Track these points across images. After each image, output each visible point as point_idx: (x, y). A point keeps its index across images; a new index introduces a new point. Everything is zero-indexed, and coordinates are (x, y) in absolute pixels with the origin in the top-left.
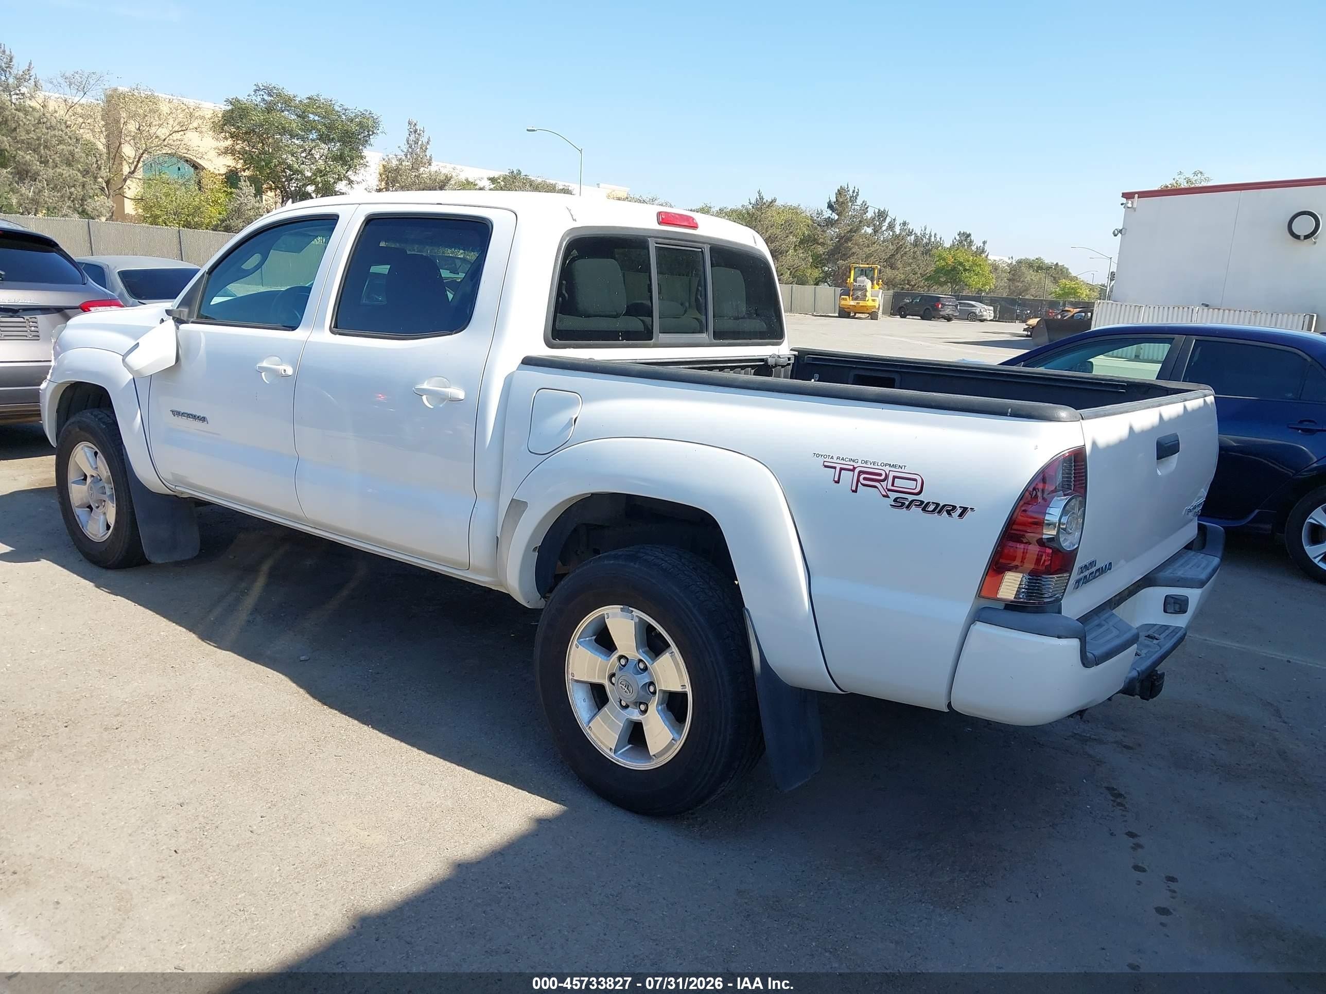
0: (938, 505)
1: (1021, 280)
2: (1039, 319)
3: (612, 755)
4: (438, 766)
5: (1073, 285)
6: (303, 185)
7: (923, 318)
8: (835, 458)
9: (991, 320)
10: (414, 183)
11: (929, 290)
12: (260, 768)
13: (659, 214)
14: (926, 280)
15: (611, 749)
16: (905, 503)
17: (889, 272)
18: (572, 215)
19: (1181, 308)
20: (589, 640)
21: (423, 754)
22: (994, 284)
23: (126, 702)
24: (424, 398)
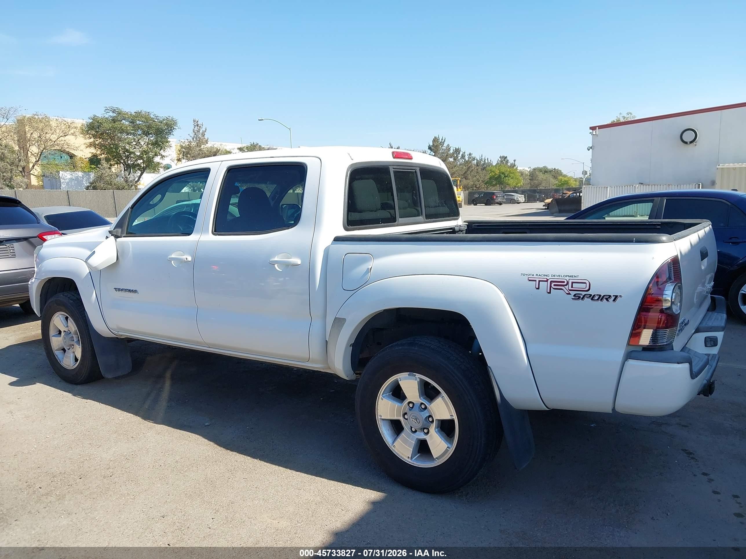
0: (600, 296)
1: (537, 179)
2: (552, 199)
3: (410, 460)
4: (305, 478)
5: (566, 179)
6: (136, 161)
7: (486, 205)
8: (535, 275)
9: (523, 203)
10: (199, 154)
11: (487, 189)
12: (202, 490)
13: (393, 153)
14: (486, 184)
15: (408, 457)
16: (580, 297)
17: (465, 182)
18: (351, 157)
19: (629, 186)
20: (388, 395)
21: (294, 472)
22: (522, 183)
23: (112, 460)
24: (276, 266)
